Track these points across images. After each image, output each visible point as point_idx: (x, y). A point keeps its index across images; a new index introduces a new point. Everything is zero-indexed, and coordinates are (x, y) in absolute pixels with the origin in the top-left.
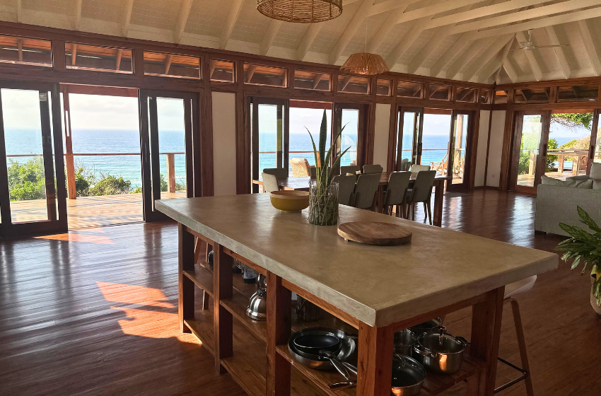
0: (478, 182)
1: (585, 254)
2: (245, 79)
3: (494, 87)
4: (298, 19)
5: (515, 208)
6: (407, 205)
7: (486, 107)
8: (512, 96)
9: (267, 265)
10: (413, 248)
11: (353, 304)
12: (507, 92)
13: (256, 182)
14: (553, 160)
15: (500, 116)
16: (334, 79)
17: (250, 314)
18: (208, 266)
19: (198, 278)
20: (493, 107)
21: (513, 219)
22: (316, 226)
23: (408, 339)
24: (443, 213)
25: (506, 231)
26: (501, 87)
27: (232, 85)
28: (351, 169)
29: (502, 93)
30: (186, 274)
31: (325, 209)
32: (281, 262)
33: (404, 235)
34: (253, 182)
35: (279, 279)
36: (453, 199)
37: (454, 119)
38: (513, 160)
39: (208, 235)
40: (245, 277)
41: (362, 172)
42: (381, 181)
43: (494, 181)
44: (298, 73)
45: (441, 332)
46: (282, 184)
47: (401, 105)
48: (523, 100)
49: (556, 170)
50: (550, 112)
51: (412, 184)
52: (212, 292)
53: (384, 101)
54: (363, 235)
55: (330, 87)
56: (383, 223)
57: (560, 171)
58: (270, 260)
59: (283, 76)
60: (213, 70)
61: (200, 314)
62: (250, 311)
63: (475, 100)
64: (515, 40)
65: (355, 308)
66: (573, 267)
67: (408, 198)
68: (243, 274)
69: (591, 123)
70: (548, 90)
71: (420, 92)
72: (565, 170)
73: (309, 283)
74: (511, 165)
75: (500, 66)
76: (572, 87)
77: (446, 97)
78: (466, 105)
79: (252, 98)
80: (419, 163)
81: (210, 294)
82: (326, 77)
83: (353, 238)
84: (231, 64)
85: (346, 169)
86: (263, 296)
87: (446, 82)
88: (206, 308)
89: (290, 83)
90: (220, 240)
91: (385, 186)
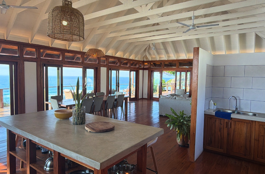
0: (140, 97)
1: (174, 124)
2: (41, 56)
3: (144, 62)
4: (66, 40)
5: (153, 106)
6: (115, 108)
7: (141, 69)
8: (150, 65)
9: (53, 147)
10: (115, 132)
11: (91, 161)
12: (148, 64)
13: (47, 103)
14: (165, 87)
15: (146, 72)
16: (82, 57)
17: (46, 169)
18: (23, 147)
19: (17, 154)
20: (144, 69)
21: (152, 111)
22: (76, 125)
23: (114, 169)
24: (128, 110)
25: (150, 116)
26: (146, 62)
27: (35, 58)
28: (91, 95)
29: (146, 64)
30: (11, 153)
31: (79, 118)
32: (60, 146)
33: (112, 127)
34: (45, 102)
35: (59, 153)
36: (132, 104)
37: (130, 72)
38: (151, 88)
39: (23, 135)
40: (42, 151)
41: (96, 96)
42: (104, 99)
43: (146, 96)
44: (67, 54)
45: (126, 164)
46: (60, 103)
47: (110, 68)
48: (154, 67)
49: (166, 91)
50: (162, 71)
51: (116, 100)
52: (26, 161)
53: (104, 66)
54: (95, 129)
55: (81, 60)
56: (104, 122)
57: (167, 91)
58: (55, 145)
59: (60, 55)
60: (25, 52)
61: (19, 171)
62: (45, 167)
63: (137, 66)
64: (150, 45)
65: (92, 163)
66: (171, 129)
67: (115, 105)
68: (42, 149)
69: (175, 74)
70: (161, 63)
71: (117, 63)
72: (169, 90)
73: (73, 154)
74: (151, 90)
75: (145, 54)
76: (169, 63)
77: (127, 65)
78: (134, 68)
79: (45, 64)
80: (118, 91)
81: (24, 162)
82: (79, 56)
83: (91, 130)
84: (34, 49)
85: (89, 95)
86: (52, 160)
87: (126, 59)
88: (22, 167)
89: (63, 58)
90: (30, 137)
91: (105, 101)
